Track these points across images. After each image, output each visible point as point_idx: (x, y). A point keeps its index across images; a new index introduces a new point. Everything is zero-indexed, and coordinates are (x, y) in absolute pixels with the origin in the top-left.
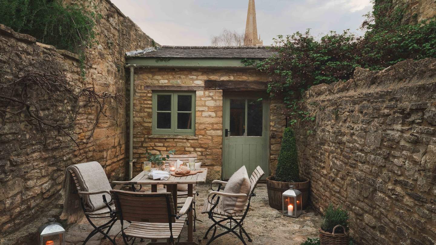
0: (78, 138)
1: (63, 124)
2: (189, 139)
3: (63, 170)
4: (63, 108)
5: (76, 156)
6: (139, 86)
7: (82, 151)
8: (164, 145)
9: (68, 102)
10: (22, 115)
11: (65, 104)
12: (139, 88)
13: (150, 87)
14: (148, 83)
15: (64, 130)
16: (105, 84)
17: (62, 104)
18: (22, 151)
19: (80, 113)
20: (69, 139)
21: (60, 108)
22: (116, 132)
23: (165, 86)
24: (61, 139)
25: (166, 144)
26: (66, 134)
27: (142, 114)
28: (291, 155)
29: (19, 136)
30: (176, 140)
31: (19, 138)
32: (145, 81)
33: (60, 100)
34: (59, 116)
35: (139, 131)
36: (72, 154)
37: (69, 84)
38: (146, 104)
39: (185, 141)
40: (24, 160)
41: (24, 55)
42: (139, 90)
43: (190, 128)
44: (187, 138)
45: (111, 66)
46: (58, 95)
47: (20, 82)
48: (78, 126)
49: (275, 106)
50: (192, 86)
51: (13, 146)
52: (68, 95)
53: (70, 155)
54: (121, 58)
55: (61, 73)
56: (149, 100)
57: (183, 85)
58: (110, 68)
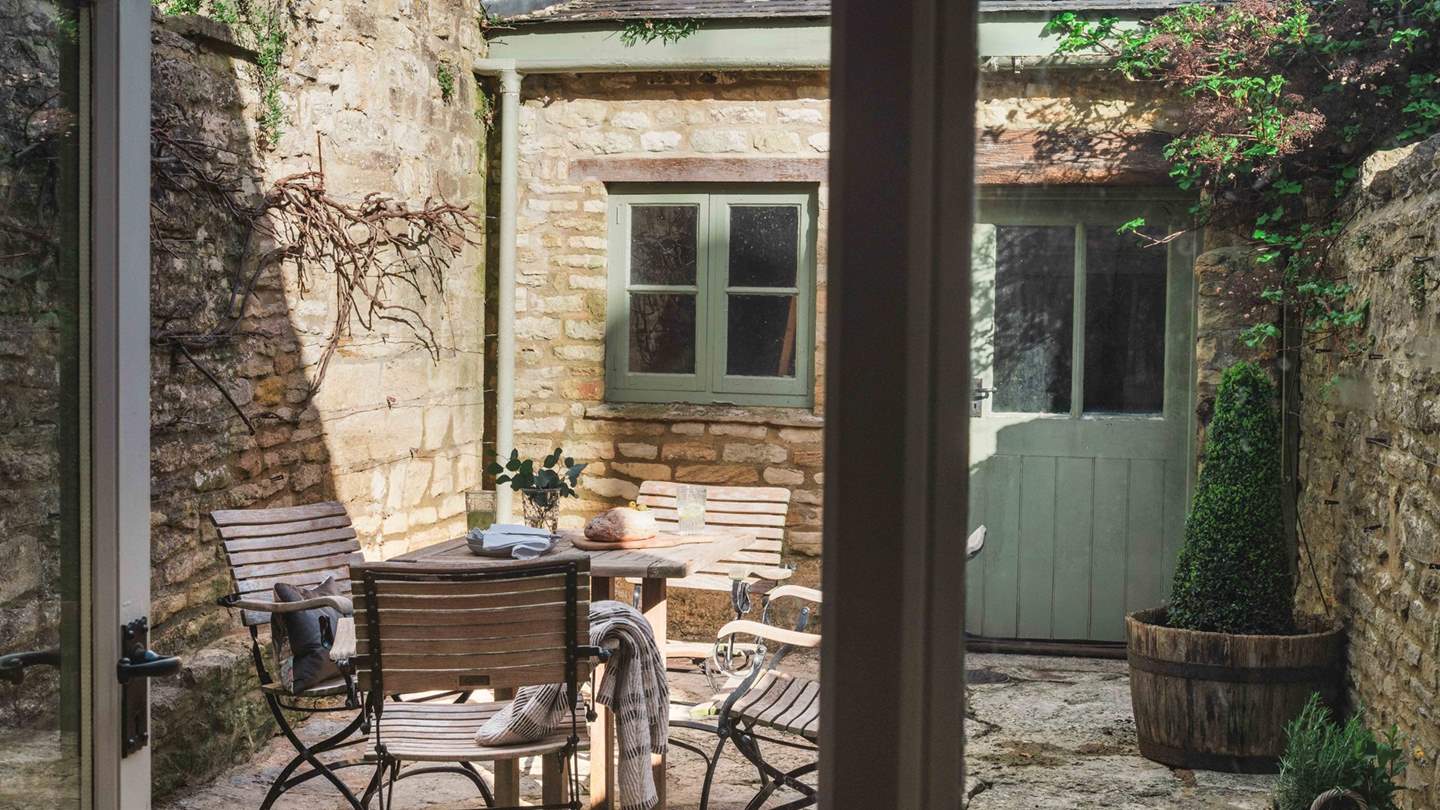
0: (256, 398)
1: (189, 333)
2: (779, 427)
3: (193, 530)
4: (189, 264)
5: (245, 476)
6: (546, 162)
7: (271, 458)
8: (660, 451)
9: (210, 239)
10: (41, 287)
11: (200, 246)
12: (546, 172)
13: (597, 169)
14: (589, 147)
15: (195, 358)
16: (379, 156)
17: (186, 247)
18: (42, 429)
19: (262, 289)
20: (215, 399)
21: (179, 264)
22: (431, 384)
23: (669, 163)
24: (183, 396)
25: (671, 451)
26: (202, 377)
27: (557, 302)
28: (1244, 499)
29: (31, 372)
30: (715, 430)
31: (31, 378)
32: (572, 136)
33: (179, 230)
34: (173, 296)
35: (546, 384)
36: (229, 465)
37: (213, 159)
38: (579, 252)
39: (760, 433)
40: (46, 466)
41: (45, 50)
42: (543, 181)
43: (791, 372)
44: (775, 421)
45: (410, 70)
46: (170, 209)
47: (33, 154)
48: (253, 346)
49: (1222, 260)
50: (799, 161)
51: (8, 407)
52: (212, 209)
53: (222, 470)
54: (458, 29)
55: (184, 114)
56: (589, 233)
57: (753, 155)
58: (402, 80)
